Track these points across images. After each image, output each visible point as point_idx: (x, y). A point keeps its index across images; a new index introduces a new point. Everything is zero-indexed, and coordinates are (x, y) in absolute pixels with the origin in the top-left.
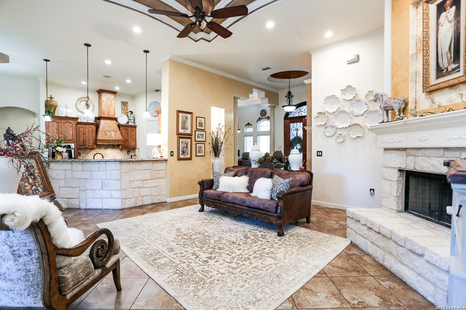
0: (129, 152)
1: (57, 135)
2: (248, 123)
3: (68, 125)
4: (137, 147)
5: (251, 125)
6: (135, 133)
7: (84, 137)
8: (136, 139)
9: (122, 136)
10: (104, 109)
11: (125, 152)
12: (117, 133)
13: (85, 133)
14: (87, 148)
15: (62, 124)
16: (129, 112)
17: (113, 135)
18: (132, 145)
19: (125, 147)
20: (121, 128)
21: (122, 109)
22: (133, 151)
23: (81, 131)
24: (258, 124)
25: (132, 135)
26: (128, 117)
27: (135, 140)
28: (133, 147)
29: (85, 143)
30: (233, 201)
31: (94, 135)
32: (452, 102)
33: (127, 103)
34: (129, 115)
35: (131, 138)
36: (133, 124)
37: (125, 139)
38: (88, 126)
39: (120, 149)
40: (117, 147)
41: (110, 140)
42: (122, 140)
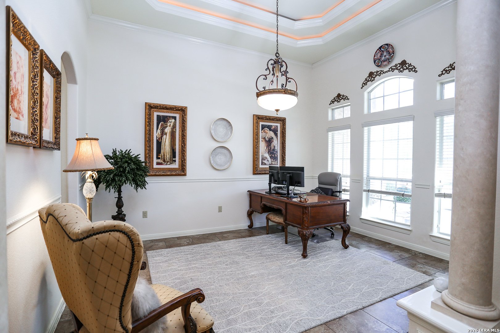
2: (339, 95)
5: (346, 98)
24: (366, 94)
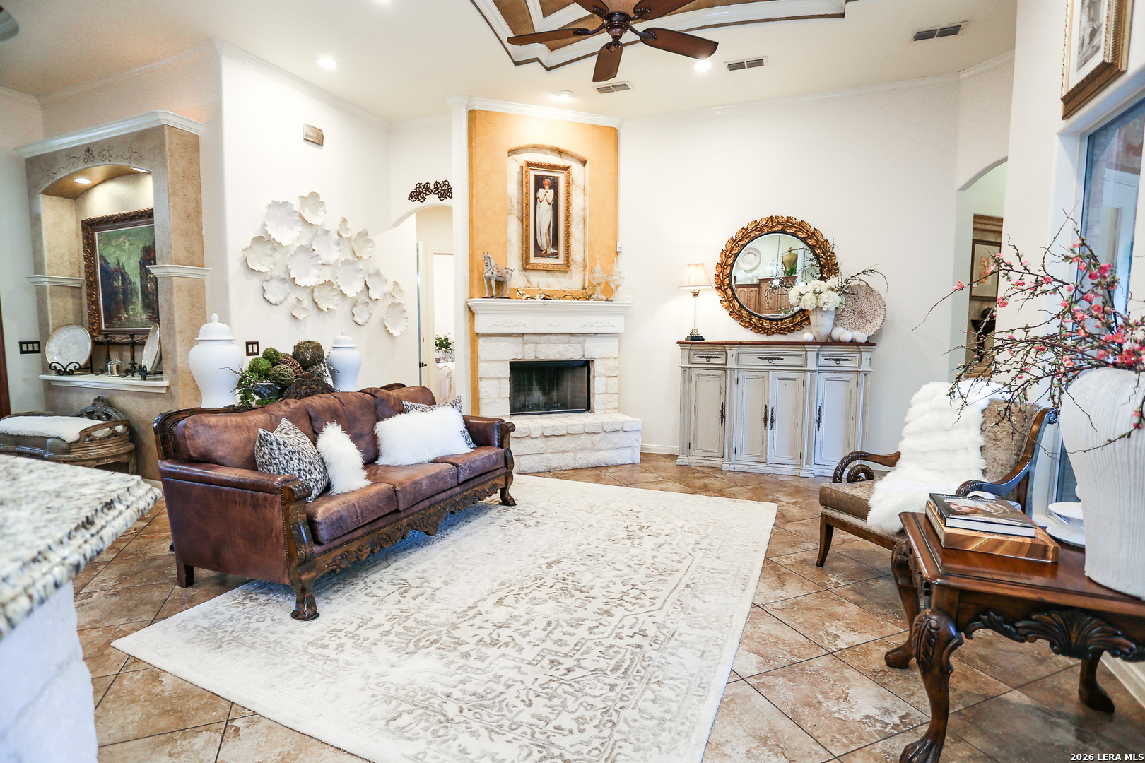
30: (434, 488)
32: (549, 287)
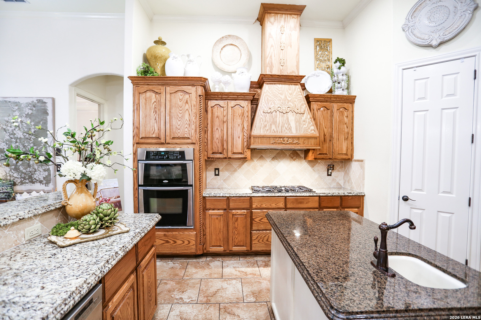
0: (331, 168)
1: (155, 125)
3: (181, 97)
4: (355, 157)
6: (350, 117)
7: (222, 130)
8: (352, 135)
9: (316, 124)
10: (271, 57)
11: (322, 168)
12: (304, 118)
13: (225, 120)
14: (230, 158)
15: (168, 96)
16: (336, 62)
17: (293, 124)
18: (342, 150)
19: (322, 156)
20: (314, 105)
21: (317, 59)
22: (342, 167)
23: (216, 114)
25: (341, 122)
26: (332, 75)
27: (350, 137)
28: (345, 157)
29: (225, 146)
31: (246, 125)
33: (330, 41)
34: (335, 70)
35: (340, 131)
36: (345, 93)
37: (325, 135)
38: (232, 103)
39: (310, 162)
40: (303, 156)
41: (283, 138)
42: (315, 138)
